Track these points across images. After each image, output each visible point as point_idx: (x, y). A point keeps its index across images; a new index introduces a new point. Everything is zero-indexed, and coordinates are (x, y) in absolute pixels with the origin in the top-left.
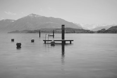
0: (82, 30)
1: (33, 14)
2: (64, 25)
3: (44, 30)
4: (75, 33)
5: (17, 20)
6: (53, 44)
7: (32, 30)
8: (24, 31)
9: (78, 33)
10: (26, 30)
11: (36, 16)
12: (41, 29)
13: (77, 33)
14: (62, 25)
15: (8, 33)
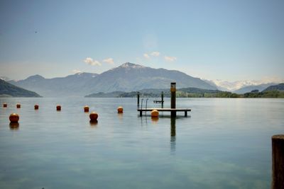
0: (217, 91)
1: (129, 63)
2: (175, 84)
3: (149, 93)
4: (203, 96)
5: (102, 74)
6: (155, 117)
7: (126, 91)
8: (113, 93)
9: (210, 97)
10: (117, 92)
11: (134, 67)
12: (144, 90)
13: (208, 97)
14: (172, 84)
15: (86, 96)
